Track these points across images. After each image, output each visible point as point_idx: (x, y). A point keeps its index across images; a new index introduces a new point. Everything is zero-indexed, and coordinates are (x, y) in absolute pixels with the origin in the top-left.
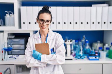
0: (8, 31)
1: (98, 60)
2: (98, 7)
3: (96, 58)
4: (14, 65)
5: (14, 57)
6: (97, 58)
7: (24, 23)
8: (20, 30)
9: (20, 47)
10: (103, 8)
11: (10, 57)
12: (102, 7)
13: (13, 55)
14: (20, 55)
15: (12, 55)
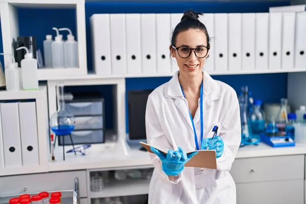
0: (61, 81)
1: (293, 145)
2: (285, 14)
3: (287, 140)
4: (85, 170)
5: (79, 149)
6: (291, 140)
7: (103, 58)
8: (92, 76)
9: (87, 123)
10: (298, 14)
11: (70, 151)
12: (296, 13)
13: (75, 146)
14: (93, 146)
15: (73, 144)
